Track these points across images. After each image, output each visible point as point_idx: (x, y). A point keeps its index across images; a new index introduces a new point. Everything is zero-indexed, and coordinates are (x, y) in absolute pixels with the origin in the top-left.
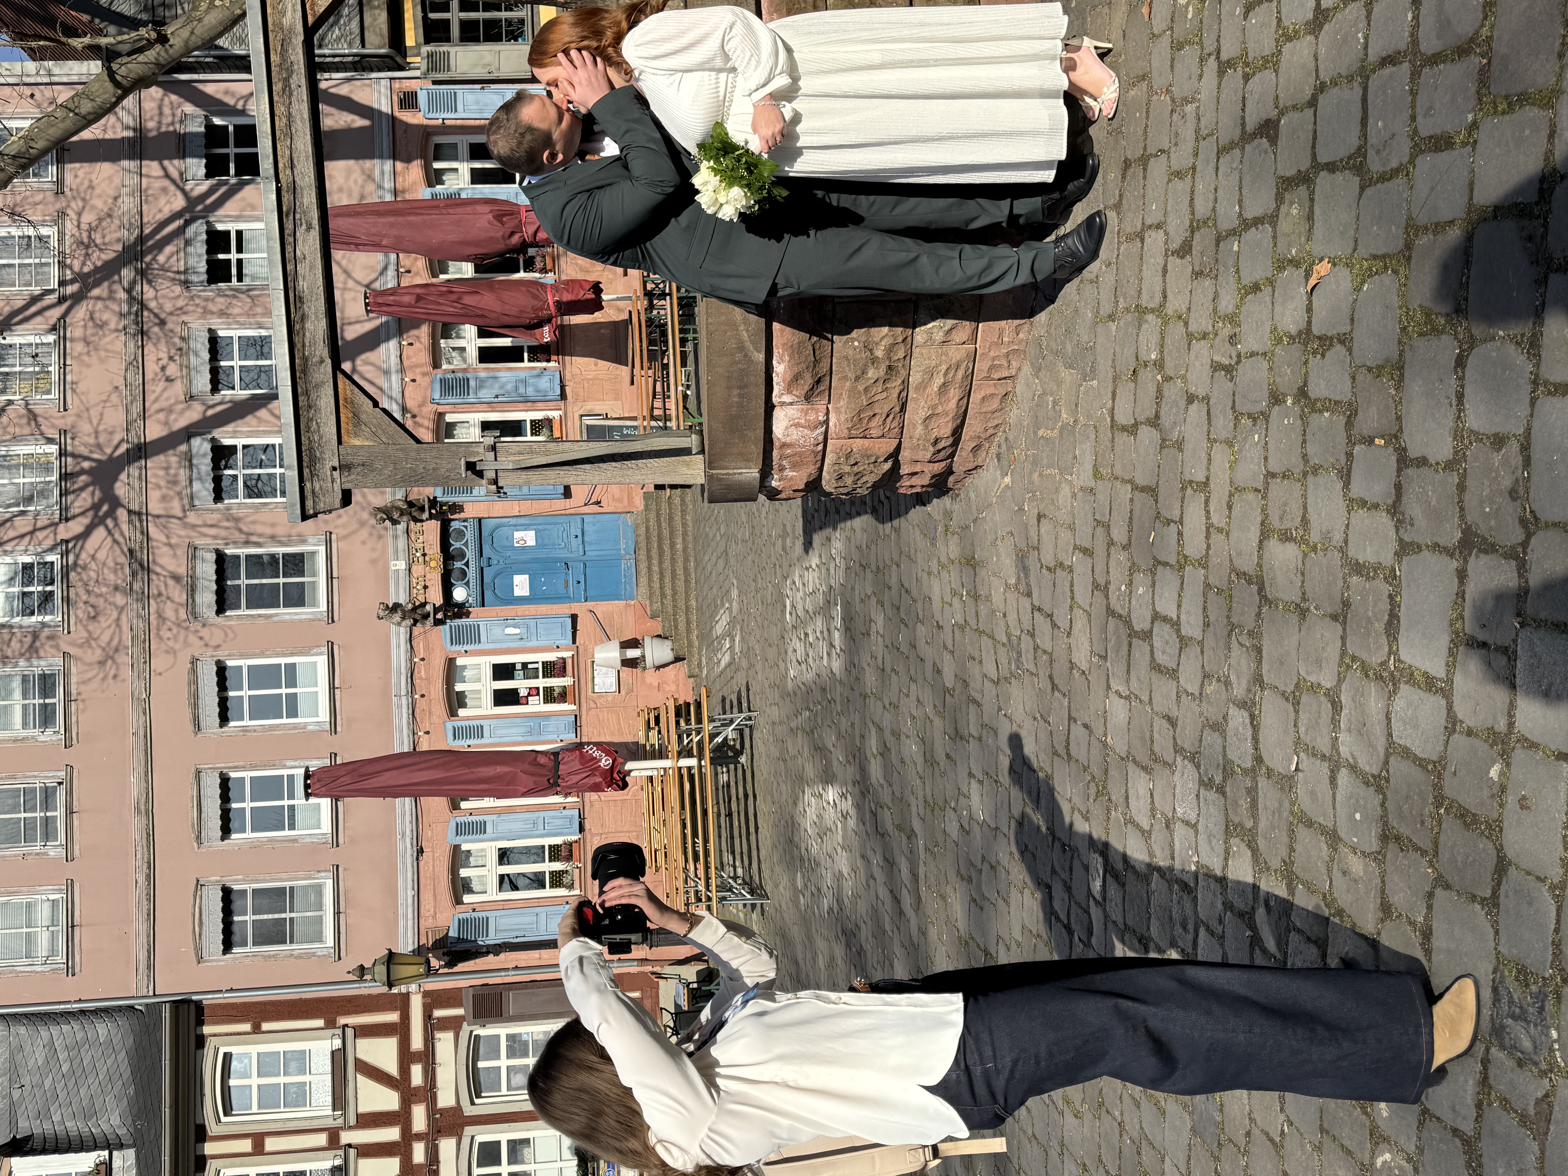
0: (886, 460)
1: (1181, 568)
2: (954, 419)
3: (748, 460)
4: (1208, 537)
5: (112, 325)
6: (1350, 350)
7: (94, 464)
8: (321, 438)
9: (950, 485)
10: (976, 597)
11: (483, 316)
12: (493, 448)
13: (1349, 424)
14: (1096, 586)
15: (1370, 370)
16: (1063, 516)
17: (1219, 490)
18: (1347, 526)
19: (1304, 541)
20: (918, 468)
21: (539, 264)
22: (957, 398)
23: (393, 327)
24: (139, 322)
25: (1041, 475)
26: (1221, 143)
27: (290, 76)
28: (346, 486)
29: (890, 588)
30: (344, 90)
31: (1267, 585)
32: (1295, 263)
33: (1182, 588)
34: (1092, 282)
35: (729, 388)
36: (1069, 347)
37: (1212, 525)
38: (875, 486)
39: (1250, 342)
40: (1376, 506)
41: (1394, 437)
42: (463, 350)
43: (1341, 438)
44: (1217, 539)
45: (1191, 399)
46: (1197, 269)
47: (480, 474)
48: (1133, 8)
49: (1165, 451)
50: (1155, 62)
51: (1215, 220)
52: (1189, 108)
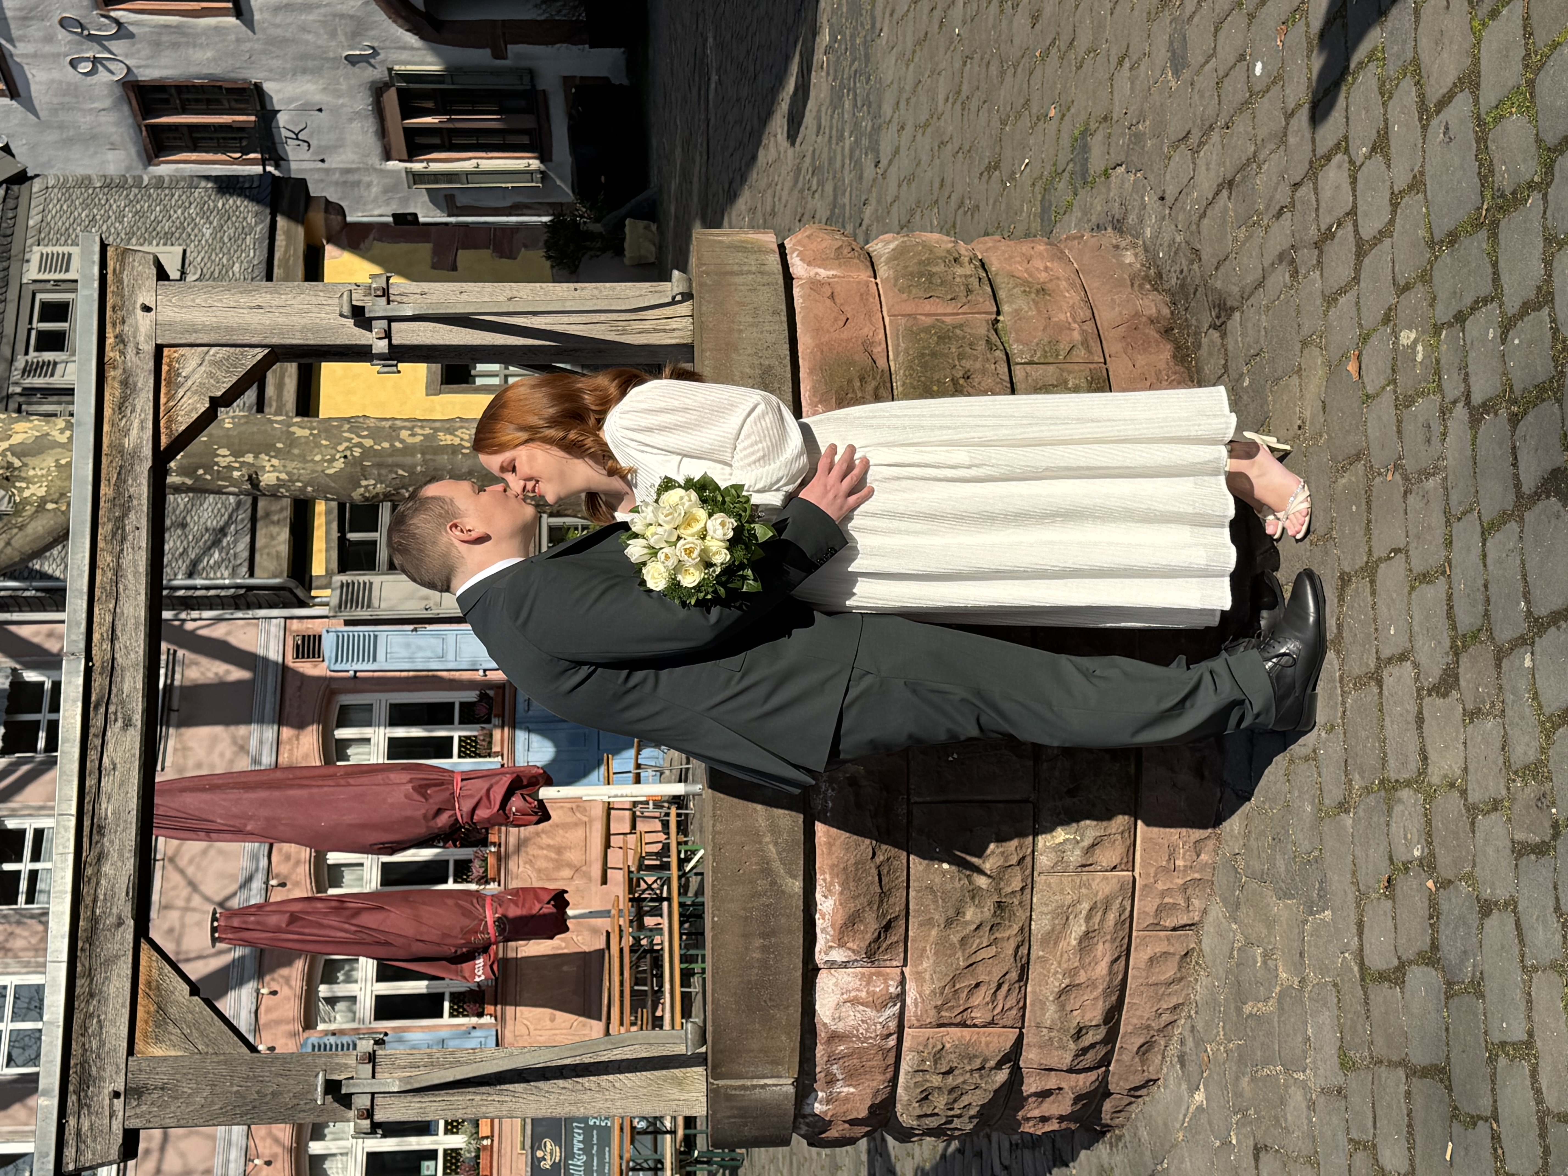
0: (999, 1066)
2: (1106, 994)
3: (775, 1062)
4: (1543, 1135)
8: (102, 1043)
9: (1106, 1118)
11: (387, 943)
12: (372, 1058)
16: (1296, 1142)
20: (1052, 1082)
21: (477, 869)
22: (1108, 959)
23: (250, 966)
25: (1253, 1079)
26: (1486, 519)
27: (125, 515)
28: (132, 1124)
30: (217, 632)
34: (1307, 759)
35: (745, 936)
36: (1281, 865)
37: (1548, 1112)
38: (984, 1114)
42: (352, 1000)
44: (1561, 1132)
45: (1486, 908)
46: (1470, 707)
47: (346, 1101)
48: (1334, 368)
49: (1454, 1002)
50: (1374, 432)
51: (1490, 630)
52: (1432, 483)
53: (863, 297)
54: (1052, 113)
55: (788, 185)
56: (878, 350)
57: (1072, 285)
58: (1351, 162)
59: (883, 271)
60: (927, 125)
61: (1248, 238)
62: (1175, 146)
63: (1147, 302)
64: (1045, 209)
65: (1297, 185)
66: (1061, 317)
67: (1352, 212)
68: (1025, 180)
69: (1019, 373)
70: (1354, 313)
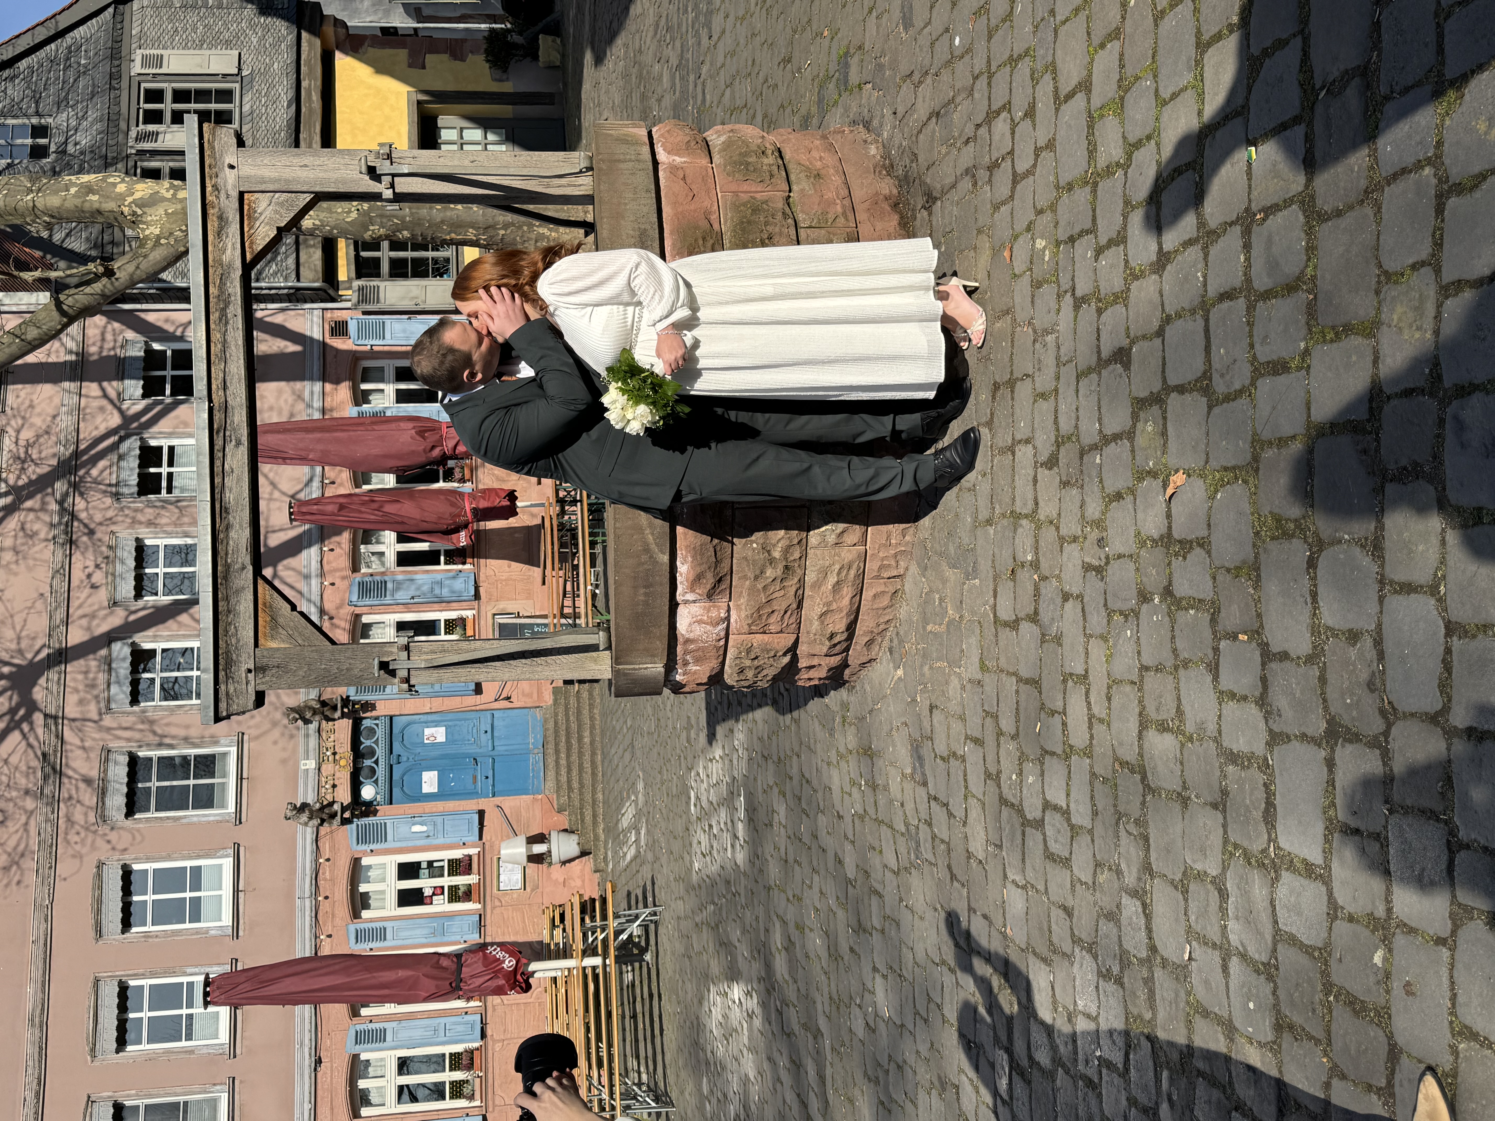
0: (785, 654)
1: (1067, 757)
2: (848, 615)
3: (653, 656)
4: (1090, 727)
5: (42, 535)
6: (1209, 553)
7: (14, 669)
8: (238, 641)
9: (846, 677)
10: (874, 787)
11: (403, 523)
12: (407, 648)
13: (1214, 621)
14: (988, 775)
15: (1228, 570)
16: (953, 707)
17: (1098, 682)
18: (1220, 717)
19: (1180, 731)
20: (815, 662)
21: (457, 475)
22: (850, 596)
23: (315, 534)
24: (68, 531)
25: (931, 668)
26: (1079, 369)
27: (227, 307)
28: (260, 688)
29: (791, 778)
30: (278, 319)
31: (1149, 775)
32: (1153, 474)
33: (1069, 778)
34: (970, 490)
35: (635, 587)
36: (952, 549)
37: (1093, 716)
38: (775, 679)
39: (1118, 544)
40: (1245, 698)
41: (1256, 633)
42: (382, 554)
43: (1208, 634)
44: (1099, 729)
45: (1066, 597)
46: (1064, 479)
47: (393, 673)
48: (996, 252)
49: (1046, 645)
50: (1018, 299)
51: (1078, 436)
52: (1050, 338)
53: (704, 179)
54: (826, 33)
55: (651, 34)
56: (714, 217)
57: (837, 172)
58: (1012, 120)
59: (716, 158)
60: (743, 18)
61: (947, 153)
62: (904, 79)
63: (883, 185)
64: (820, 101)
65: (978, 126)
66: (829, 195)
67: (1011, 153)
68: (808, 74)
69: (802, 233)
70: (1009, 219)
